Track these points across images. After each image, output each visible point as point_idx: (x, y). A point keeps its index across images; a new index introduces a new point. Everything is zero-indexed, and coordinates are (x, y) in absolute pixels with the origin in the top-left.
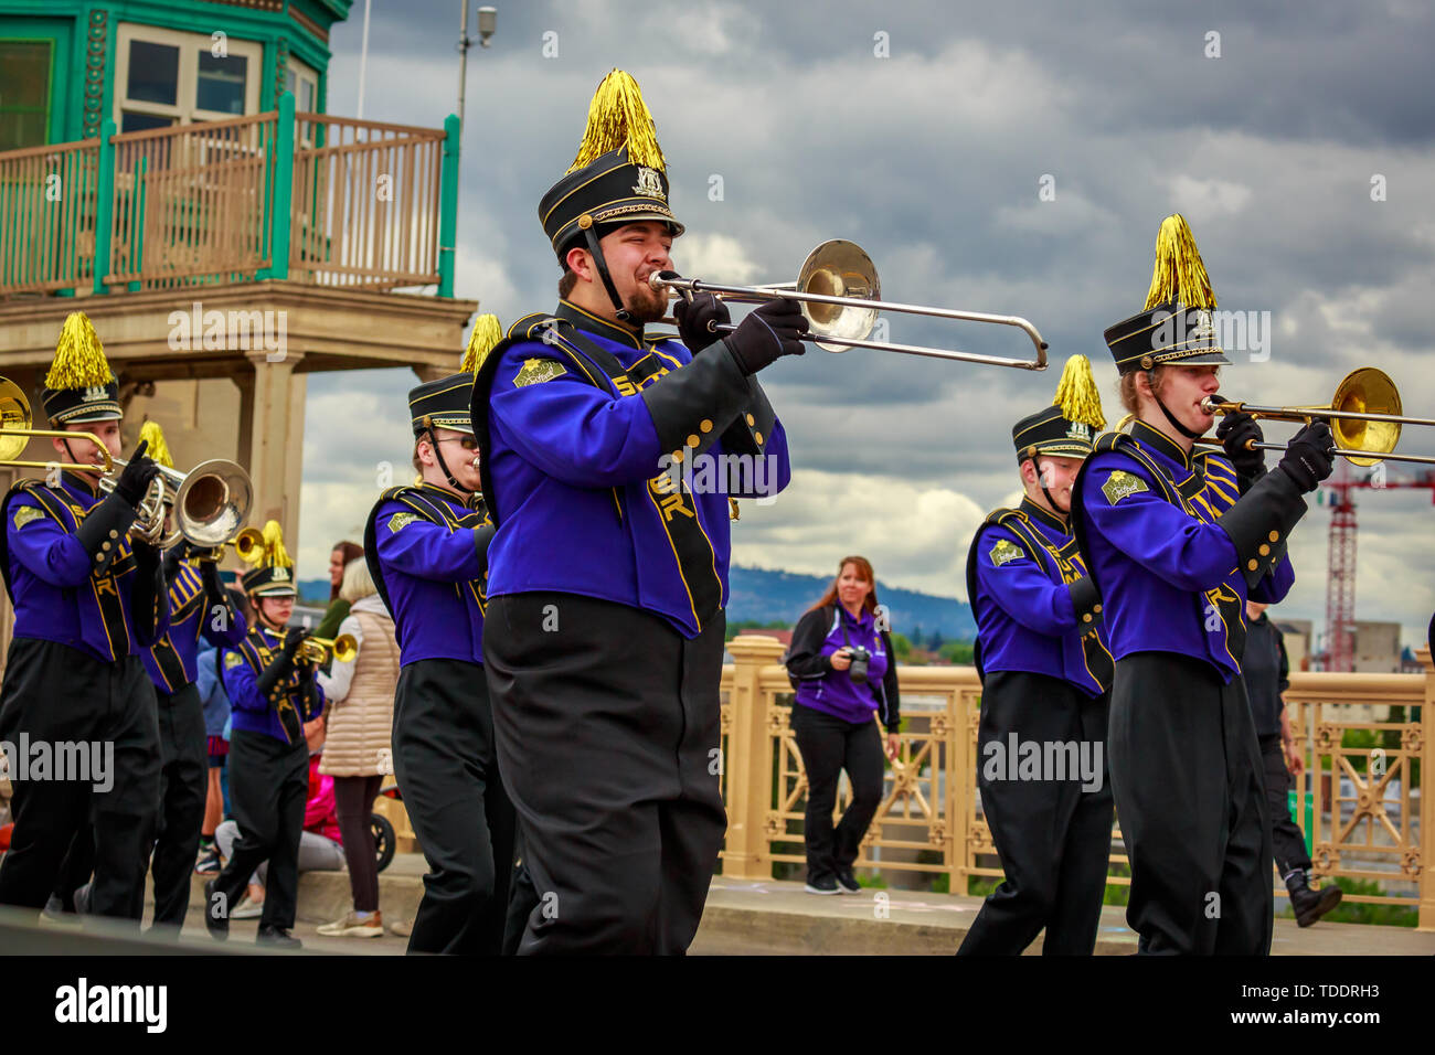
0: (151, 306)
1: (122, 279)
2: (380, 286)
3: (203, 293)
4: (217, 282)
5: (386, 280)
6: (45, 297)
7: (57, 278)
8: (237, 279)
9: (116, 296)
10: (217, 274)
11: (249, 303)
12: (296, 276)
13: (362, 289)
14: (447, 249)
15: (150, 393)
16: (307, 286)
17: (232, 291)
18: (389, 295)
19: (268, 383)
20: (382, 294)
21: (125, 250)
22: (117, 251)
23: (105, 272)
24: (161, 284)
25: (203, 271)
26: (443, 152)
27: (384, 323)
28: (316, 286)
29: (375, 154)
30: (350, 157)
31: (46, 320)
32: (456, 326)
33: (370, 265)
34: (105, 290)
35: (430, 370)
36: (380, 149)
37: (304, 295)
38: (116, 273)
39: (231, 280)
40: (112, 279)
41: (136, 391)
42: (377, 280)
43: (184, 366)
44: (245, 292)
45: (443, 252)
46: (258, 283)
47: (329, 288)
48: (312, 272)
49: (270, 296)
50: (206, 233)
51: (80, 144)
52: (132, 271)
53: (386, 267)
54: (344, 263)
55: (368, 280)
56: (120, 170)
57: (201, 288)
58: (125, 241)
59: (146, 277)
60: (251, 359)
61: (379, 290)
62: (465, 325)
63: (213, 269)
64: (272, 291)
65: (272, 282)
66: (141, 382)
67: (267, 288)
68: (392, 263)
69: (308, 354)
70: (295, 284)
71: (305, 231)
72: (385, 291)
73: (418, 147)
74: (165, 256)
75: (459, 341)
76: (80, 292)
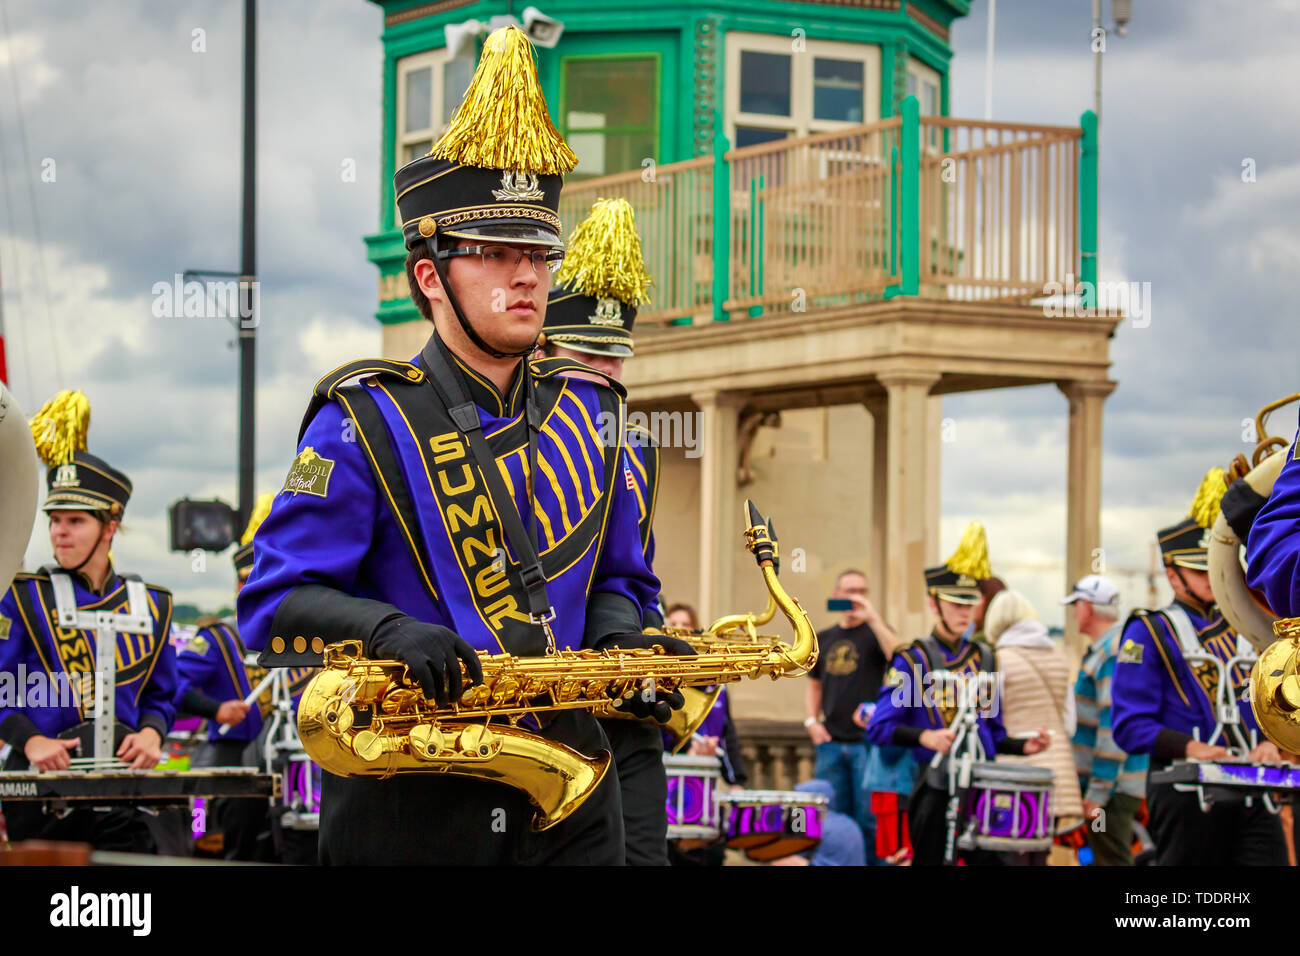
0: (776, 331)
1: (742, 304)
2: (1018, 299)
3: (831, 315)
4: (843, 302)
5: (1024, 292)
6: (663, 328)
7: (674, 305)
8: (863, 298)
9: (737, 322)
10: (843, 294)
11: (879, 323)
12: (925, 291)
13: (999, 303)
14: (1089, 255)
15: (777, 424)
16: (940, 302)
17: (861, 310)
18: (1028, 307)
19: (903, 408)
20: (1020, 307)
21: (745, 273)
22: (736, 275)
23: (725, 297)
24: (783, 307)
25: (829, 291)
26: (1080, 151)
27: (1024, 337)
28: (949, 302)
29: (1007, 158)
30: (980, 163)
31: (666, 351)
32: (1101, 338)
33: (1006, 276)
34: (724, 316)
35: (1075, 386)
36: (1011, 152)
37: (937, 312)
38: (736, 297)
39: (860, 299)
40: (731, 304)
41: (762, 423)
42: (1015, 292)
43: (811, 394)
44: (874, 311)
45: (1084, 259)
46: (887, 300)
47: (964, 303)
48: (944, 287)
49: (901, 314)
50: (829, 251)
51: (692, 163)
52: (752, 294)
53: (1023, 277)
54: (978, 274)
55: (1005, 292)
56: (736, 188)
57: (828, 309)
58: (744, 261)
59: (768, 300)
60: (885, 384)
61: (1017, 303)
62: (1111, 335)
63: (839, 289)
64: (904, 309)
65: (903, 300)
66: (767, 412)
67: (898, 305)
68: (1029, 273)
69: (945, 375)
70: (928, 301)
71: (934, 245)
72: (1024, 303)
73: (1053, 148)
74: (786, 277)
75: (1105, 352)
76: (699, 320)
